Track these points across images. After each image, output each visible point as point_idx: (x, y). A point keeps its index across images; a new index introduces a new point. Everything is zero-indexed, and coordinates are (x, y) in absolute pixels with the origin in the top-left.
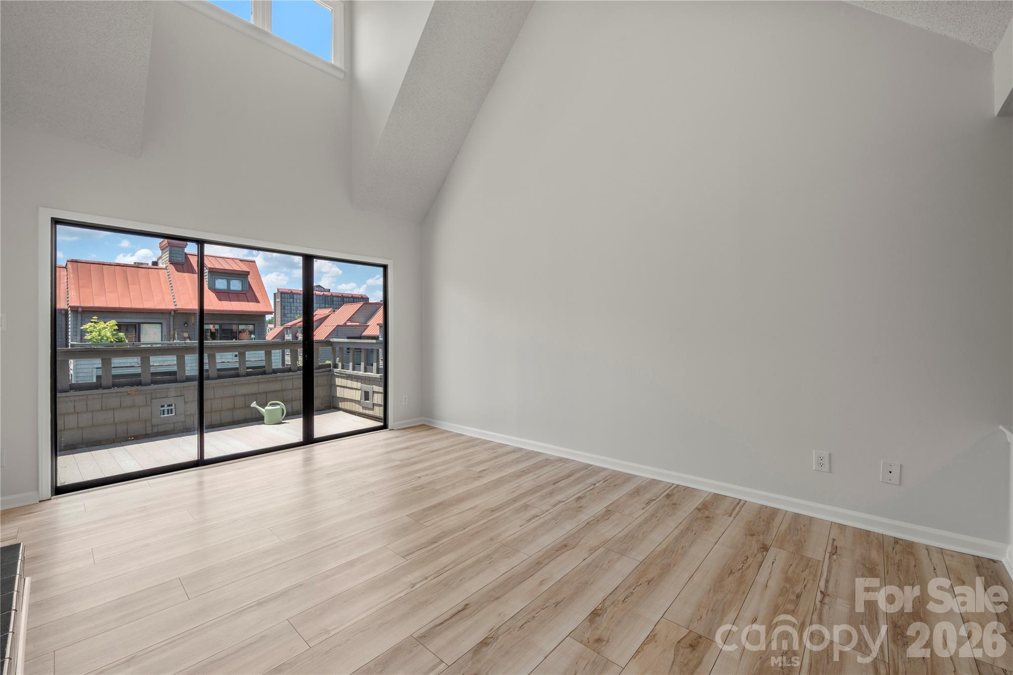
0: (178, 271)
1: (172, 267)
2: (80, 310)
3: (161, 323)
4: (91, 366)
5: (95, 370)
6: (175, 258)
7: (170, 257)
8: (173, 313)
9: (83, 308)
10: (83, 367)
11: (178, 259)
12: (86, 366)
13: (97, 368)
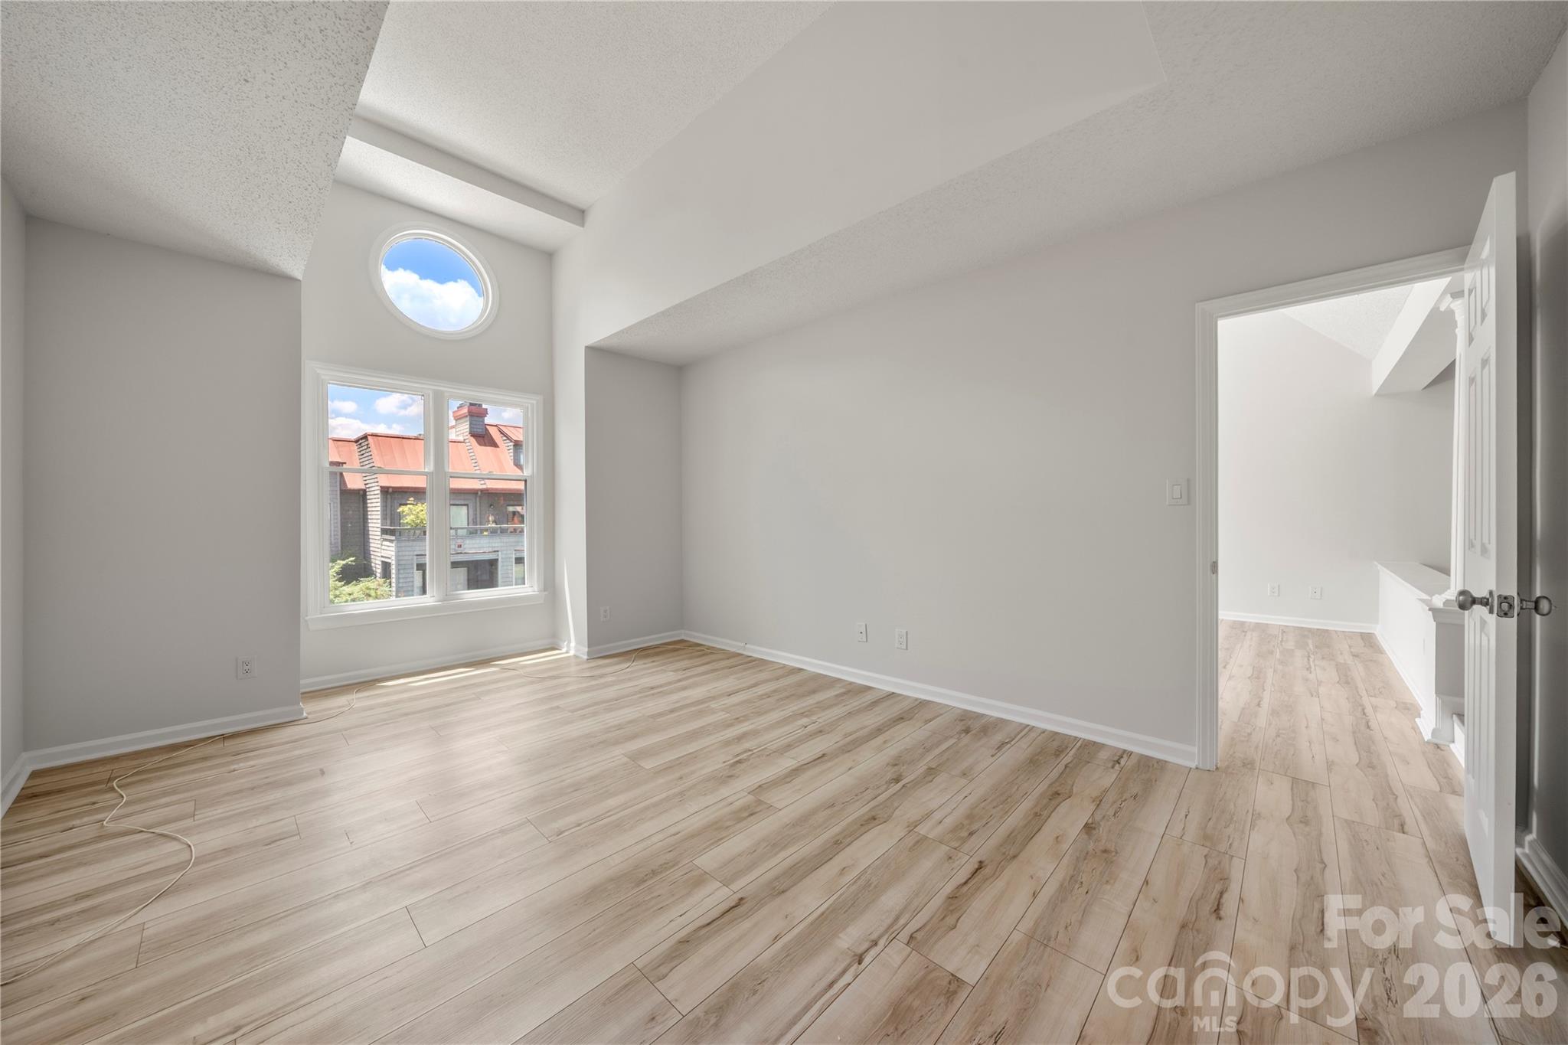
0: (480, 445)
1: (473, 440)
2: (390, 490)
3: (467, 505)
4: (411, 553)
5: (415, 557)
6: (475, 430)
7: (471, 428)
8: (479, 493)
9: (393, 488)
10: (404, 553)
11: (478, 430)
12: (407, 553)
13: (417, 555)
